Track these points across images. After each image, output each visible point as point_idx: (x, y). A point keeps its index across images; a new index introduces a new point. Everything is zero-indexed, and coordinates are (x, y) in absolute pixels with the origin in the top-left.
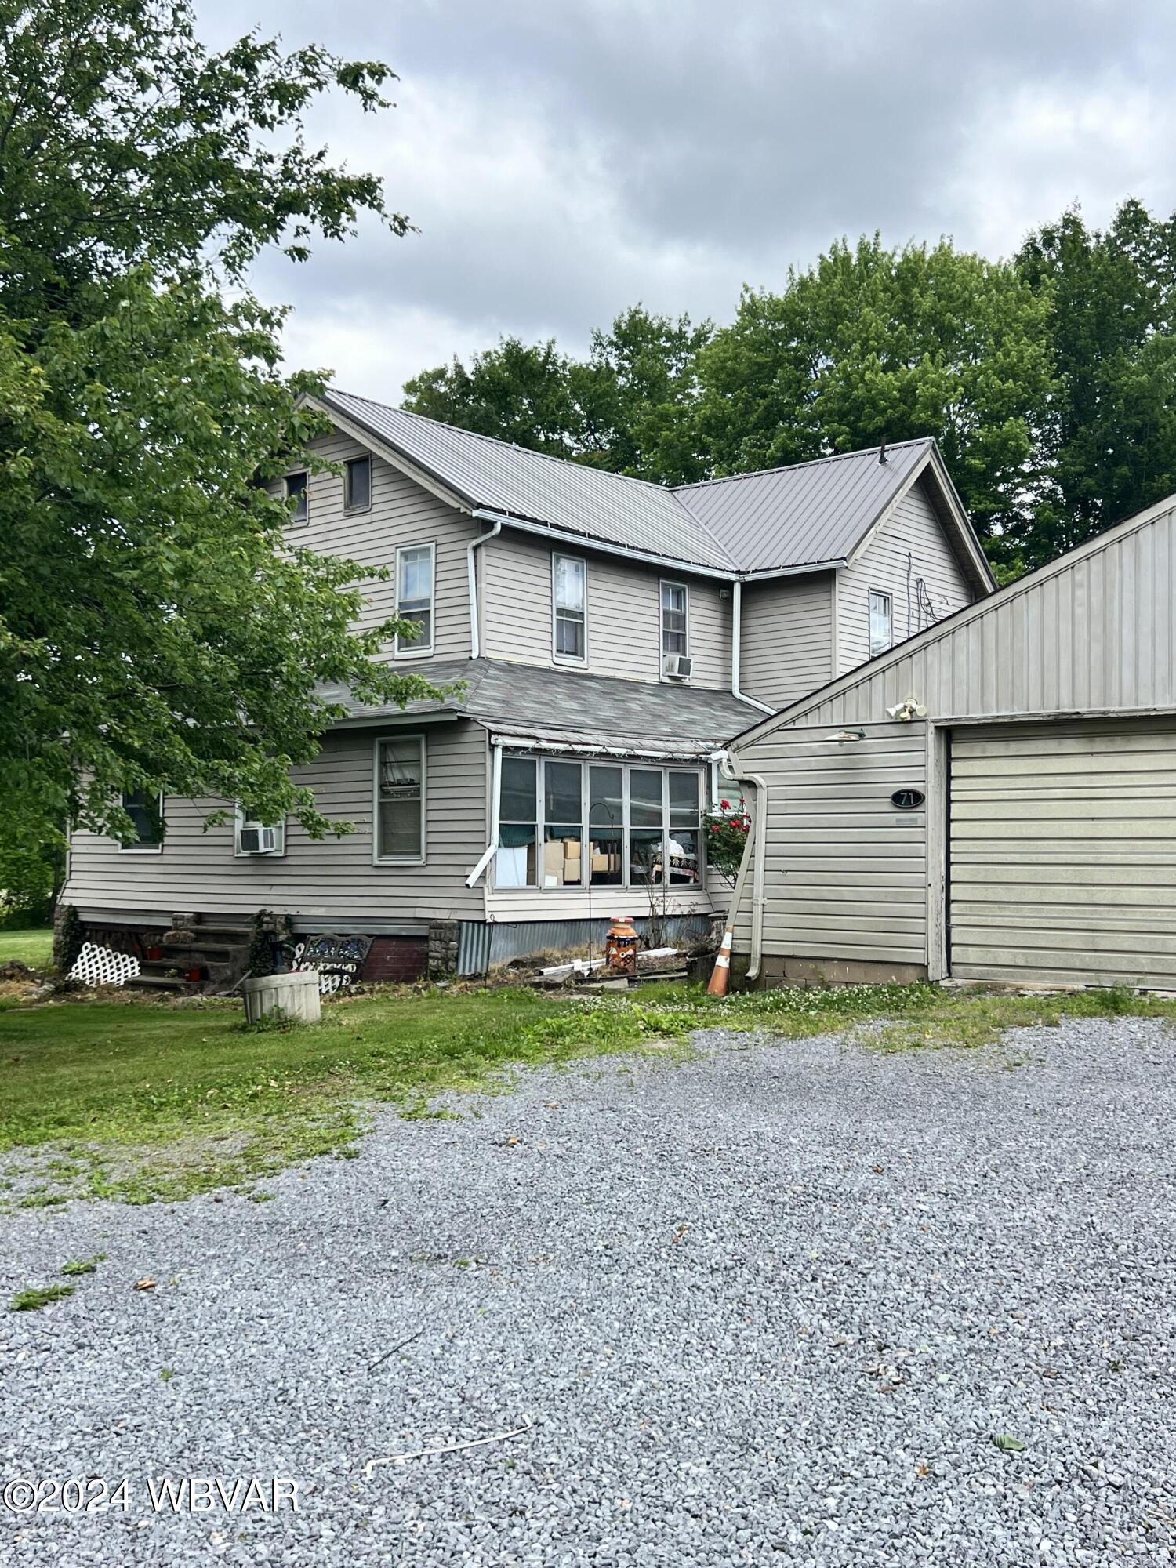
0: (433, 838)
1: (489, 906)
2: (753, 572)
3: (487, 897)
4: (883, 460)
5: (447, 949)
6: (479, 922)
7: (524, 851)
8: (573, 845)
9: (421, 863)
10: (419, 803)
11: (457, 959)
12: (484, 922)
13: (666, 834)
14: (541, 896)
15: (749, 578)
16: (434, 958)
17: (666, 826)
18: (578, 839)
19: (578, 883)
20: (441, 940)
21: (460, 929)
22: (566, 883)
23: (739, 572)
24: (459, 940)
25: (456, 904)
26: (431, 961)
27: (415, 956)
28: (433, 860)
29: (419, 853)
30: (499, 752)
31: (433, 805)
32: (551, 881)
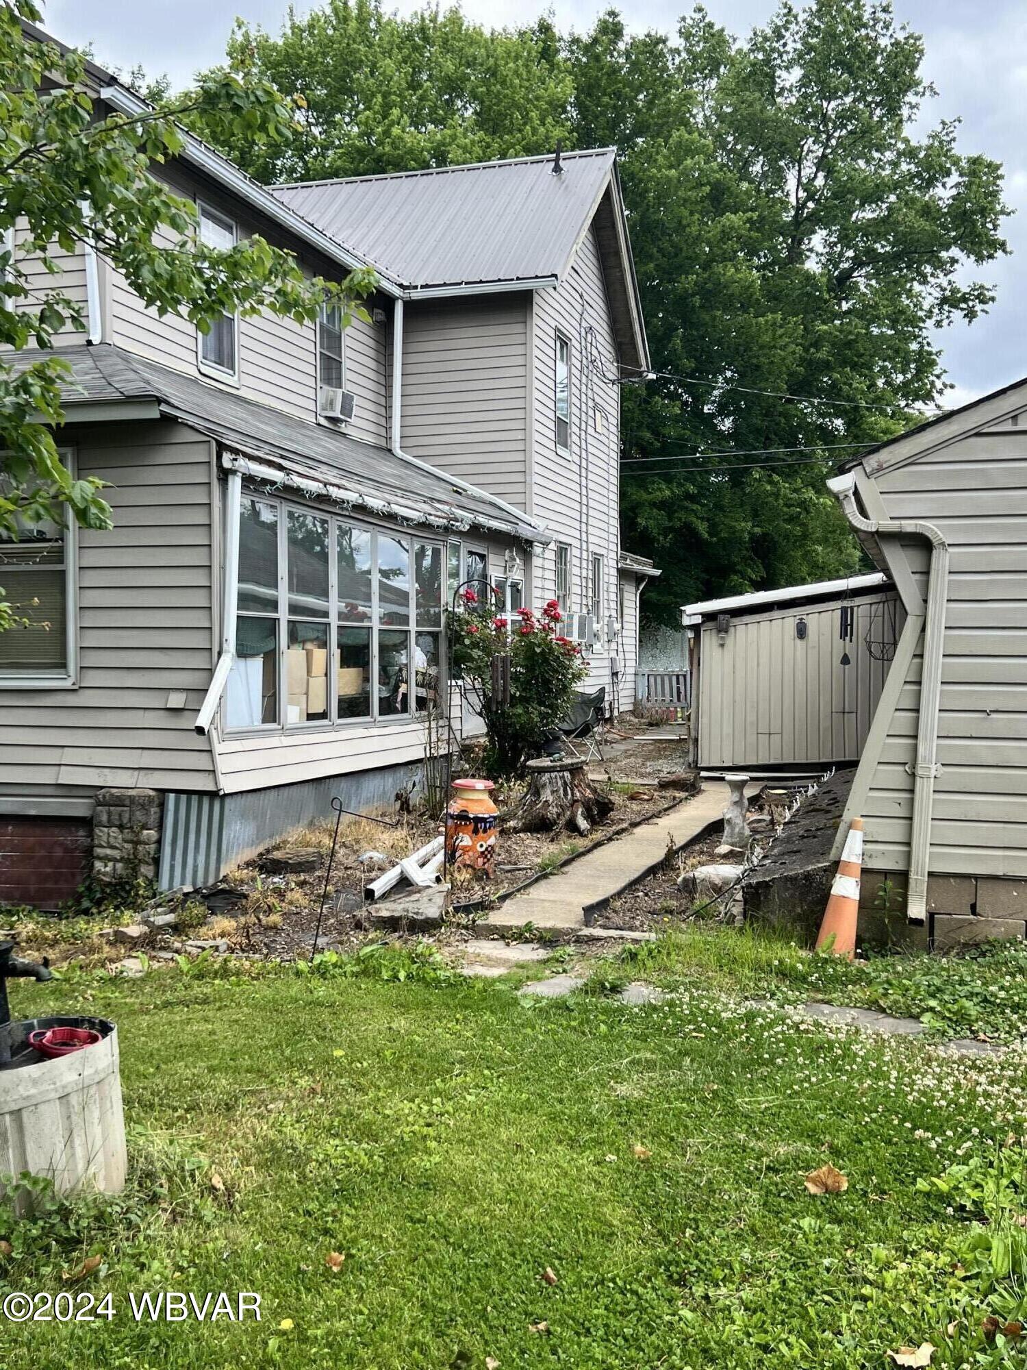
0: (92, 639)
1: (222, 765)
2: (422, 287)
3: (218, 748)
4: (557, 169)
5: (136, 843)
6: (201, 794)
7: (257, 664)
8: (319, 655)
9: (67, 684)
10: (63, 573)
11: (157, 862)
12: (213, 795)
13: (413, 636)
14: (286, 741)
15: (417, 295)
16: (106, 859)
17: (413, 627)
18: (324, 644)
19: (324, 715)
20: (121, 827)
21: (162, 805)
22: (310, 717)
23: (401, 286)
24: (160, 827)
25: (148, 760)
26: (98, 865)
27: (59, 853)
28: (92, 679)
29: (63, 665)
30: (235, 483)
31: (91, 579)
32: (292, 713)
